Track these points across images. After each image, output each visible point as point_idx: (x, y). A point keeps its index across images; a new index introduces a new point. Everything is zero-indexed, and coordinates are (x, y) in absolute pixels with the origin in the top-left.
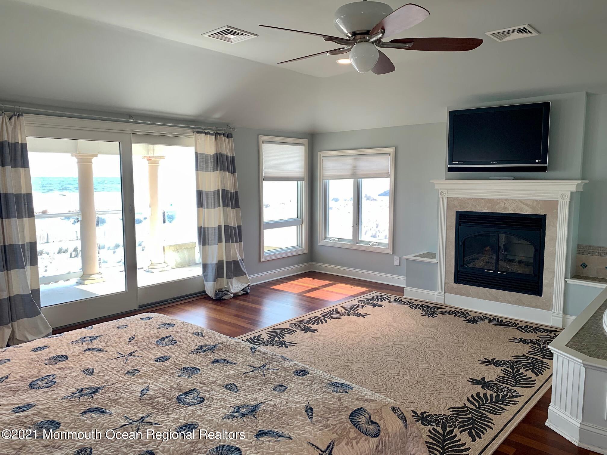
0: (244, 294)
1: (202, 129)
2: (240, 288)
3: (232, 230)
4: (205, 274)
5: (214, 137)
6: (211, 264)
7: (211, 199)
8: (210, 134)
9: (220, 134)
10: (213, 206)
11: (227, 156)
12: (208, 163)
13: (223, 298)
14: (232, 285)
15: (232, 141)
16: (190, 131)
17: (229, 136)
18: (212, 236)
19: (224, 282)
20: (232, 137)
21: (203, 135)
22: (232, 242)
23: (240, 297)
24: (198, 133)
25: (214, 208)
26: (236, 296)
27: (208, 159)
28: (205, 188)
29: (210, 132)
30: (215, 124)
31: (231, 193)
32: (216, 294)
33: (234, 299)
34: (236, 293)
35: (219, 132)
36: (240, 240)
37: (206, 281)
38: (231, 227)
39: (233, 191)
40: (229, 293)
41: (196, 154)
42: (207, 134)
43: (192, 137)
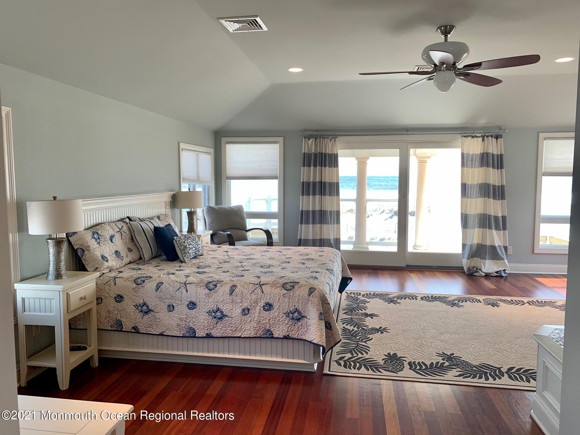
0: (497, 276)
1: (469, 133)
2: (494, 270)
3: (491, 218)
4: (463, 252)
5: (480, 139)
6: (468, 244)
7: (476, 190)
8: (476, 137)
9: (487, 136)
10: (475, 196)
11: (493, 155)
12: (473, 161)
13: (474, 274)
14: (485, 266)
15: (501, 142)
16: (459, 136)
17: (497, 137)
18: (473, 221)
19: (477, 262)
20: (502, 137)
21: (470, 138)
22: (490, 228)
23: (492, 278)
24: (466, 137)
25: (476, 198)
26: (487, 276)
27: (473, 159)
28: (469, 182)
29: (477, 135)
30: (484, 129)
31: (494, 186)
32: (469, 269)
33: (486, 279)
34: (490, 273)
35: (487, 134)
36: (504, 228)
37: (463, 258)
38: (490, 216)
39: (497, 183)
40: (480, 272)
41: (463, 155)
42: (473, 137)
43: (460, 140)
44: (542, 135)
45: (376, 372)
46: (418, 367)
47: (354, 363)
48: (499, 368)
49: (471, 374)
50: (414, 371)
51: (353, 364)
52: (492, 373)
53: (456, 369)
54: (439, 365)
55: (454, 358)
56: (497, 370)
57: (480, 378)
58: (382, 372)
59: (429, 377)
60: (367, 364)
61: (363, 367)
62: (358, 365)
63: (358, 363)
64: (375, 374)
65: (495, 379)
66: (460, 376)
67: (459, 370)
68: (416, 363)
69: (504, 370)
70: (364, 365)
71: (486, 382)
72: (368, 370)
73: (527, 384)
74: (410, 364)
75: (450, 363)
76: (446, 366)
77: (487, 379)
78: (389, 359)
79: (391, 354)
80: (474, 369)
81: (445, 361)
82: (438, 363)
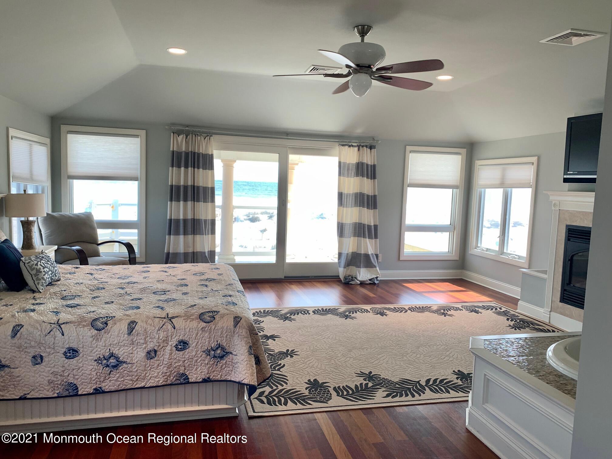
0: (370, 284)
1: (346, 142)
2: (368, 278)
3: (365, 227)
4: (339, 261)
5: (356, 149)
6: (344, 253)
7: (351, 200)
8: (353, 146)
9: (363, 146)
10: (350, 206)
11: (367, 165)
12: (349, 170)
13: (350, 283)
14: (360, 274)
15: (374, 153)
16: (337, 144)
17: (371, 147)
18: (348, 230)
19: (353, 270)
20: (375, 148)
21: (347, 147)
22: (364, 237)
23: (366, 286)
24: (343, 145)
25: (351, 207)
26: (362, 284)
27: (349, 167)
28: (345, 191)
29: (354, 144)
30: (359, 138)
31: (368, 196)
32: (345, 278)
33: (361, 286)
34: (364, 281)
35: (362, 144)
36: (376, 237)
37: (340, 267)
38: (364, 225)
39: (371, 193)
40: (356, 280)
41: (340, 163)
42: (350, 146)
43: (337, 148)
44: (409, 148)
45: (305, 405)
46: (345, 393)
47: (277, 397)
48: (418, 382)
49: (397, 393)
50: (343, 397)
51: (276, 399)
52: (414, 388)
53: (381, 388)
54: (364, 387)
55: (374, 377)
56: (418, 384)
57: (407, 395)
58: (311, 405)
59: (361, 402)
60: (293, 396)
61: (289, 401)
62: (283, 399)
63: (282, 397)
64: (304, 407)
65: (420, 395)
66: (388, 396)
67: (384, 389)
68: (341, 387)
69: (423, 383)
70: (290, 398)
71: (414, 399)
72: (296, 404)
73: (447, 395)
74: (335, 389)
75: (373, 383)
76: (371, 387)
77: (413, 396)
78: (312, 388)
79: (312, 380)
80: (397, 386)
81: (367, 382)
82: (361, 384)
